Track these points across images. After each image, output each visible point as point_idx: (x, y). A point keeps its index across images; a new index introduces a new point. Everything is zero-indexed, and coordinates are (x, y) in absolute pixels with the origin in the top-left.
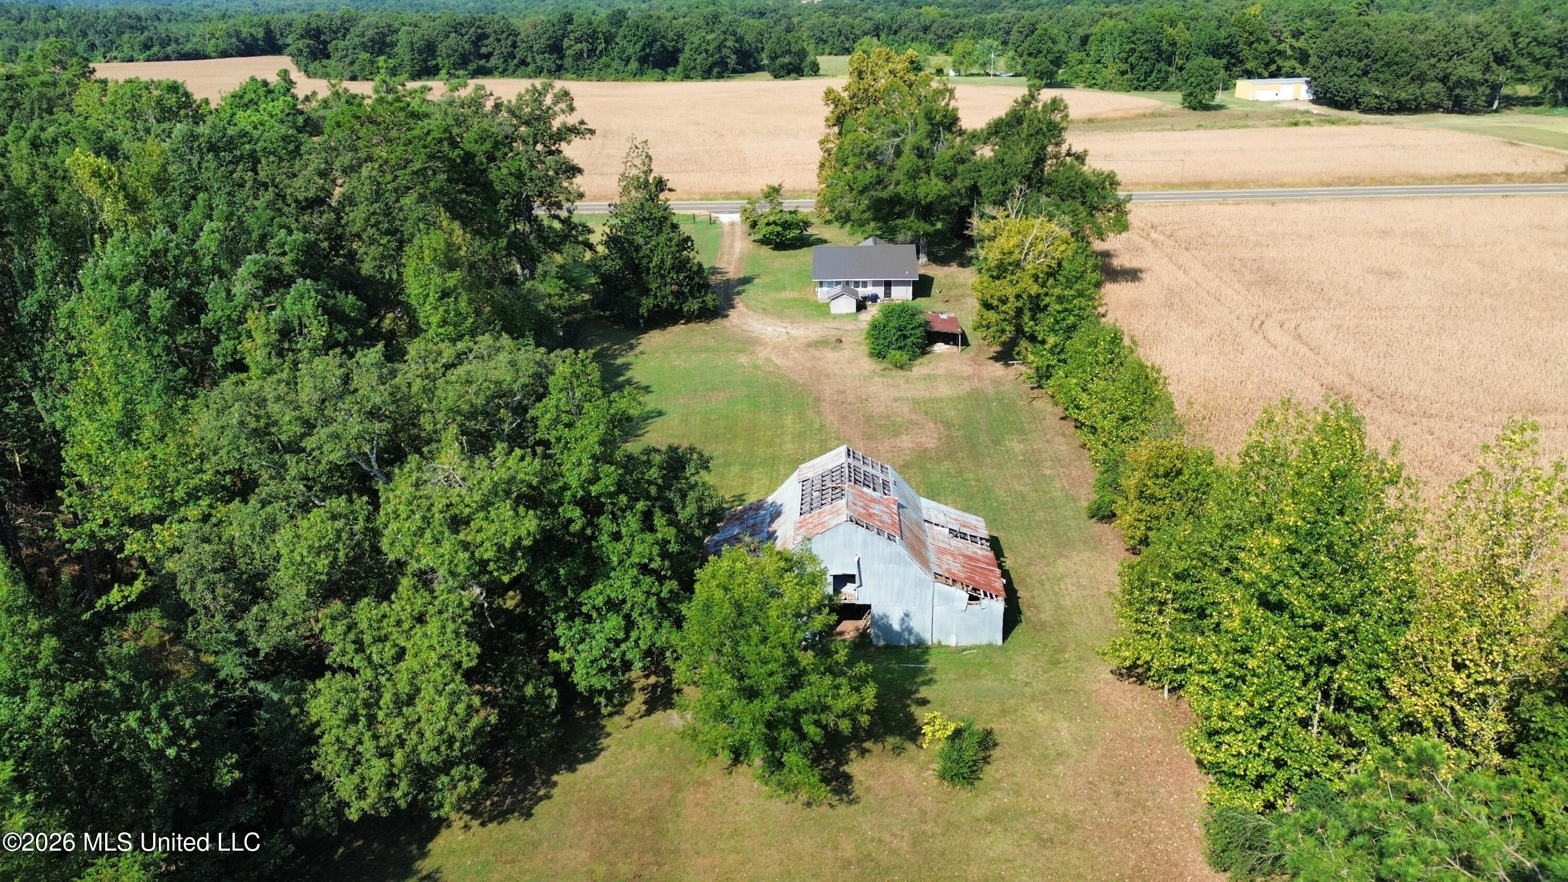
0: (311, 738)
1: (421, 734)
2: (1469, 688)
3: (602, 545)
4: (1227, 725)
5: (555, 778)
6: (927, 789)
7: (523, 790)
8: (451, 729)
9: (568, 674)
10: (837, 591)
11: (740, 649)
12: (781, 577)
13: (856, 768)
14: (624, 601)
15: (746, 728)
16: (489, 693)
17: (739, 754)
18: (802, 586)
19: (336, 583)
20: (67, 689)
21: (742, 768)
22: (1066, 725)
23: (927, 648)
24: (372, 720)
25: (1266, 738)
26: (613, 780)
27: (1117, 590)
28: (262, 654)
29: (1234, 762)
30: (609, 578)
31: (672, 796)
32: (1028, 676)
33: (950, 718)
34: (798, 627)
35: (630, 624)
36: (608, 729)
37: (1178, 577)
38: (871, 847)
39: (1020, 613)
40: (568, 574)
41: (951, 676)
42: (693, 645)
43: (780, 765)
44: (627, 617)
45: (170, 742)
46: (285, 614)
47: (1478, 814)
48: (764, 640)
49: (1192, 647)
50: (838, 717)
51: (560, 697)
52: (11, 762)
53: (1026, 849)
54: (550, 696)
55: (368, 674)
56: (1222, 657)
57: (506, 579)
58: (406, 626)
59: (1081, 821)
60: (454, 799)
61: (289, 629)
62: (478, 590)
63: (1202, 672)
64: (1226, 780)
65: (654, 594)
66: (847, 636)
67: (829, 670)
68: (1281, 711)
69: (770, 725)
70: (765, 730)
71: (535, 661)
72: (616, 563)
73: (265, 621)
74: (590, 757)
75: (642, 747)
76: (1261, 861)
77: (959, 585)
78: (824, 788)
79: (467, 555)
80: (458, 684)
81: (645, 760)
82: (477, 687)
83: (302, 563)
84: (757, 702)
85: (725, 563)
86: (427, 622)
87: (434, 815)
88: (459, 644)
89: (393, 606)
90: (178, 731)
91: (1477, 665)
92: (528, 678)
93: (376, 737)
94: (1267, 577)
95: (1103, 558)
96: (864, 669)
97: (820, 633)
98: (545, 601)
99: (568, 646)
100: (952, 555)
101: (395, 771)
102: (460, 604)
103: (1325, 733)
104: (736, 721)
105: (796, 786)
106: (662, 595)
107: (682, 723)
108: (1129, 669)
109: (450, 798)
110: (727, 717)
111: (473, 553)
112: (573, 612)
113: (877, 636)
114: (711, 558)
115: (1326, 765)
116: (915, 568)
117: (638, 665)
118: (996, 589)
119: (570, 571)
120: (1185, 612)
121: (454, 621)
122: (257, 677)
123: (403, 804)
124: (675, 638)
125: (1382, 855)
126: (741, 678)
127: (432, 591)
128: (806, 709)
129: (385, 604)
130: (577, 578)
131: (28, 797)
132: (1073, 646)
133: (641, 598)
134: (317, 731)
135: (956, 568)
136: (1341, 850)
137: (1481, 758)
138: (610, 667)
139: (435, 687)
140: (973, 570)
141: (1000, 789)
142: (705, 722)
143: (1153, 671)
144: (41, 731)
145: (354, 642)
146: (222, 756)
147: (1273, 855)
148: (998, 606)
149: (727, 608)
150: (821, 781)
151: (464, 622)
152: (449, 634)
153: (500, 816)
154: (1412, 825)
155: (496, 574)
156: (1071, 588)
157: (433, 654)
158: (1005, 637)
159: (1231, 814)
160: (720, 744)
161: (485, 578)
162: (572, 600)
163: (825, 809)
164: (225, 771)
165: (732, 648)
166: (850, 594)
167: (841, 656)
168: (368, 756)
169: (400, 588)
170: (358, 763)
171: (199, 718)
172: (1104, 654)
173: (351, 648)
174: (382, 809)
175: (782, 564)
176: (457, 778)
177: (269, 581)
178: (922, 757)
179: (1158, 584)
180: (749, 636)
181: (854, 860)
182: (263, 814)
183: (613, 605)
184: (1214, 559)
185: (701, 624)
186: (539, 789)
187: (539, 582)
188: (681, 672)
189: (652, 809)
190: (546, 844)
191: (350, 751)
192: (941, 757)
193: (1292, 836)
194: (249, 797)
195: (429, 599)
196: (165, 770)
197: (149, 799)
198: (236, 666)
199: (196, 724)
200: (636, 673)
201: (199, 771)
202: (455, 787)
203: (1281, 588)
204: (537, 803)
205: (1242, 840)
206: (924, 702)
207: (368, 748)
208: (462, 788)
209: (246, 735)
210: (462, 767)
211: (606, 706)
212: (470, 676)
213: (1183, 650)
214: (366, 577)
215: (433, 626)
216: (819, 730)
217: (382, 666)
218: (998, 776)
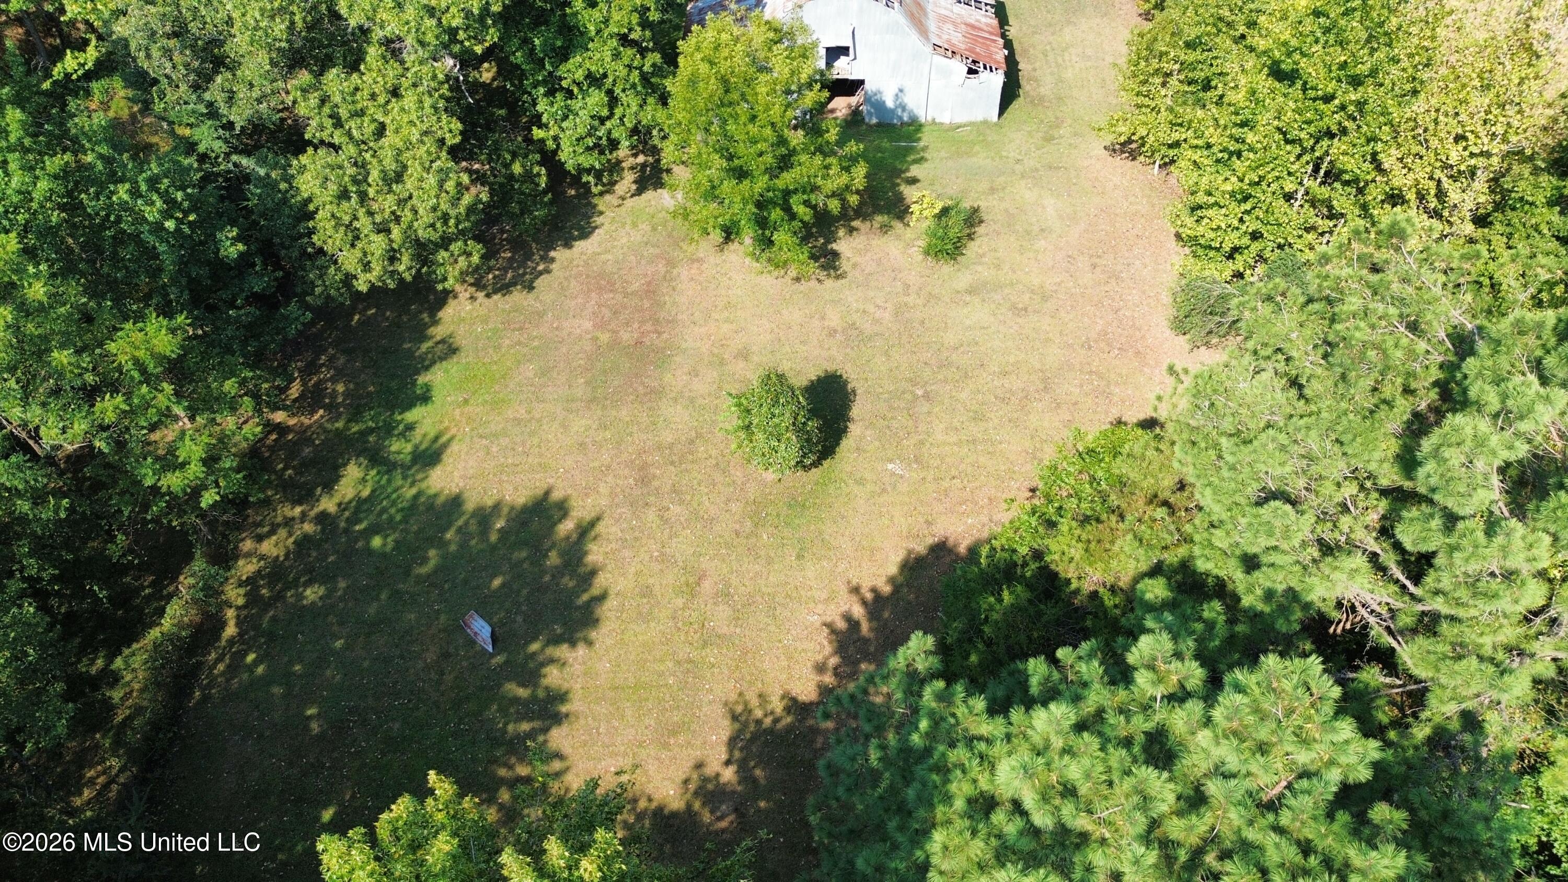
0: (305, 213)
1: (415, 212)
2: (1463, 160)
3: (577, 13)
4: (1212, 200)
5: (552, 254)
6: (911, 264)
7: (523, 264)
8: (444, 206)
9: (555, 152)
10: (829, 65)
11: (728, 128)
12: (770, 49)
13: (844, 245)
14: (605, 76)
15: (737, 208)
16: (477, 171)
17: (729, 233)
18: (793, 59)
19: (298, 51)
20: (48, 163)
21: (734, 246)
22: (1052, 202)
23: (921, 125)
24: (363, 197)
25: (1248, 212)
26: (610, 257)
27: (1123, 62)
28: (238, 128)
29: (1212, 235)
30: (588, 50)
31: (667, 272)
32: (1020, 154)
33: (938, 197)
34: (788, 105)
35: (613, 101)
36: (601, 207)
37: (1189, 45)
38: (856, 317)
39: (1019, 86)
40: (544, 44)
41: (943, 154)
42: (680, 123)
43: (770, 243)
44: (610, 92)
45: (167, 214)
46: (251, 85)
47: (1436, 281)
48: (753, 118)
49: (1191, 121)
50: (828, 197)
51: (549, 175)
52: (13, 235)
53: (1001, 318)
54: (539, 175)
55: (352, 150)
56: (1219, 130)
57: (478, 49)
58: (381, 100)
59: (1056, 291)
60: (456, 273)
61: (259, 101)
62: (450, 62)
63: (1196, 147)
64: (1200, 252)
65: (636, 68)
66: (838, 114)
67: (820, 150)
68: (1269, 186)
69: (759, 205)
70: (755, 210)
71: (520, 139)
72: (593, 33)
73: (231, 91)
74: (585, 234)
75: (635, 225)
76: (1220, 324)
77: (958, 57)
78: (812, 263)
79: (434, 22)
80: (444, 161)
81: (639, 238)
82: (464, 164)
83: (256, 28)
84: (746, 182)
85: (709, 34)
86: (403, 96)
87: (440, 287)
88: (439, 120)
89: (364, 78)
90: (171, 203)
91: (1477, 137)
92: (514, 155)
93: (370, 213)
94: (1285, 44)
95: (1113, 25)
96: (854, 149)
97: (811, 111)
98: (523, 76)
99: (552, 123)
100: (955, 24)
101: (395, 246)
102: (434, 77)
103: (1307, 206)
104: (727, 201)
105: (785, 262)
106: (645, 69)
107: (673, 202)
108: (1123, 145)
109: (453, 273)
110: (717, 197)
111: (439, 20)
112: (553, 88)
113: (869, 112)
114: (695, 28)
115: (1300, 237)
116: (913, 37)
117: (625, 143)
118: (998, 62)
119: (545, 41)
120: (1189, 84)
121: (431, 96)
122: (236, 150)
123: (408, 277)
124: (661, 115)
125: (1333, 320)
126: (730, 158)
127: (402, 62)
128: (796, 189)
129: (355, 76)
130: (553, 49)
131: (41, 267)
132: (1069, 121)
133: (623, 72)
134: (311, 207)
135: (957, 39)
136: (1295, 316)
137: (1454, 229)
138: (596, 146)
139: (422, 164)
140: (975, 39)
141: (980, 264)
142: (696, 202)
143: (1147, 146)
144: (34, 205)
145: (330, 117)
146: (222, 229)
147: (1231, 319)
148: (997, 80)
149: (713, 85)
150: (810, 258)
151: (441, 96)
152: (428, 110)
153: (504, 288)
154: (1369, 292)
155: (467, 44)
156: (1074, 58)
157: (414, 130)
158: (1001, 113)
159: (1199, 283)
160: (711, 224)
161: (456, 48)
162: (550, 74)
163: (813, 283)
164: (228, 243)
165: (720, 127)
166: (843, 69)
167: (832, 135)
168: (366, 232)
169: (368, 59)
170: (357, 238)
171: (189, 191)
172: (1100, 130)
173: (328, 123)
174: (389, 281)
175: (771, 35)
176: (456, 253)
177: (227, 48)
178: (909, 234)
179: (1167, 53)
180: (737, 114)
181: (839, 329)
182: (275, 284)
183: (595, 80)
184: (1229, 25)
185: (688, 101)
186: (538, 264)
187: (514, 53)
188: (669, 153)
189: (649, 284)
190: (550, 314)
191: (347, 226)
192: (927, 234)
193: (1253, 304)
194: (257, 268)
195: (400, 71)
196: (168, 242)
197: (160, 270)
198: (214, 139)
199: (188, 197)
200: (623, 151)
201: (201, 243)
202: (456, 261)
203: (1297, 56)
204: (537, 277)
205: (1205, 307)
206: (914, 181)
207: (364, 223)
208: (462, 262)
209: (241, 209)
210: (460, 243)
211: (596, 185)
212: (455, 153)
213: (1181, 125)
214: (330, 45)
215: (409, 100)
216: (808, 210)
217: (364, 142)
218: (980, 251)
